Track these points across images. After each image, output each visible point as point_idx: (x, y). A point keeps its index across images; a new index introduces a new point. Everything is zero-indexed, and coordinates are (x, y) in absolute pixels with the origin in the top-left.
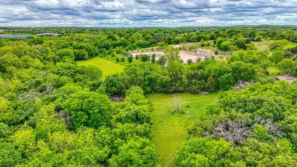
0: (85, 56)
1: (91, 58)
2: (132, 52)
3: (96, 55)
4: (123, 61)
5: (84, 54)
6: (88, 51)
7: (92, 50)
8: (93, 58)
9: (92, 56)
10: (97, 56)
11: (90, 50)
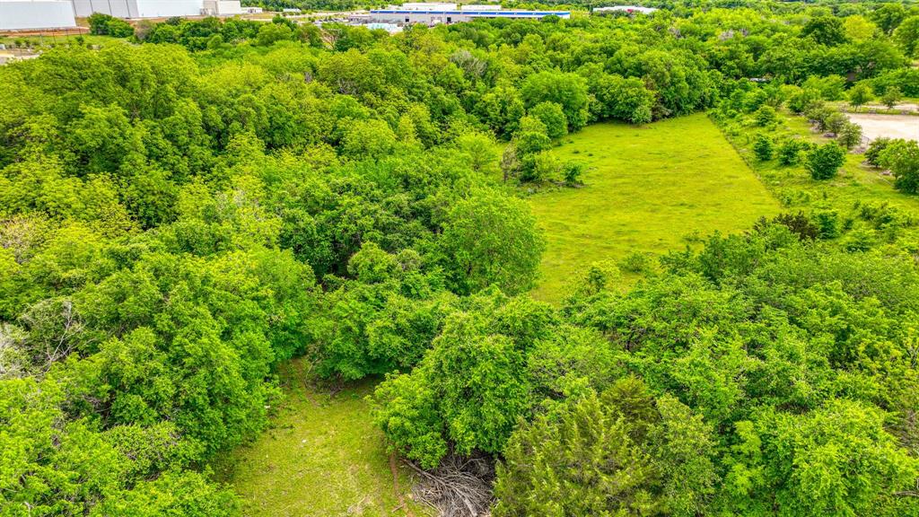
0: (636, 106)
1: (672, 116)
2: (884, 108)
3: (702, 105)
4: (786, 163)
5: (634, 99)
6: (664, 86)
7: (684, 84)
8: (680, 121)
9: (679, 108)
10: (703, 110)
11: (673, 84)
